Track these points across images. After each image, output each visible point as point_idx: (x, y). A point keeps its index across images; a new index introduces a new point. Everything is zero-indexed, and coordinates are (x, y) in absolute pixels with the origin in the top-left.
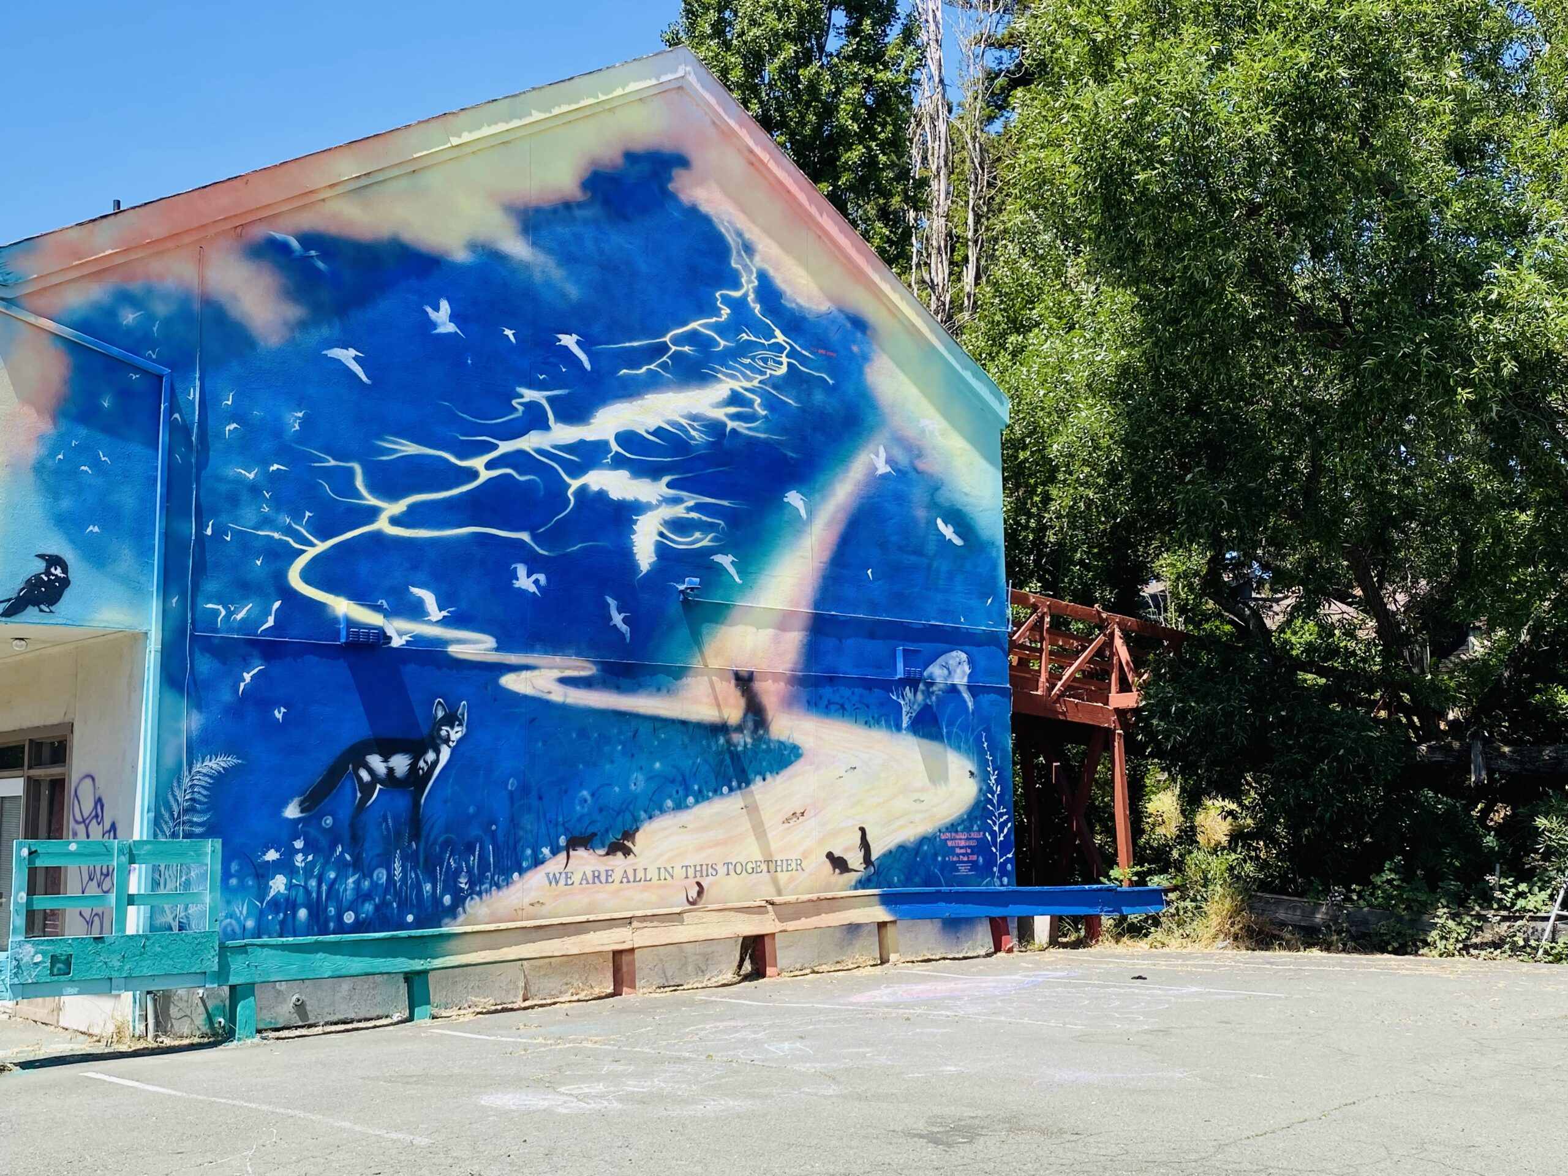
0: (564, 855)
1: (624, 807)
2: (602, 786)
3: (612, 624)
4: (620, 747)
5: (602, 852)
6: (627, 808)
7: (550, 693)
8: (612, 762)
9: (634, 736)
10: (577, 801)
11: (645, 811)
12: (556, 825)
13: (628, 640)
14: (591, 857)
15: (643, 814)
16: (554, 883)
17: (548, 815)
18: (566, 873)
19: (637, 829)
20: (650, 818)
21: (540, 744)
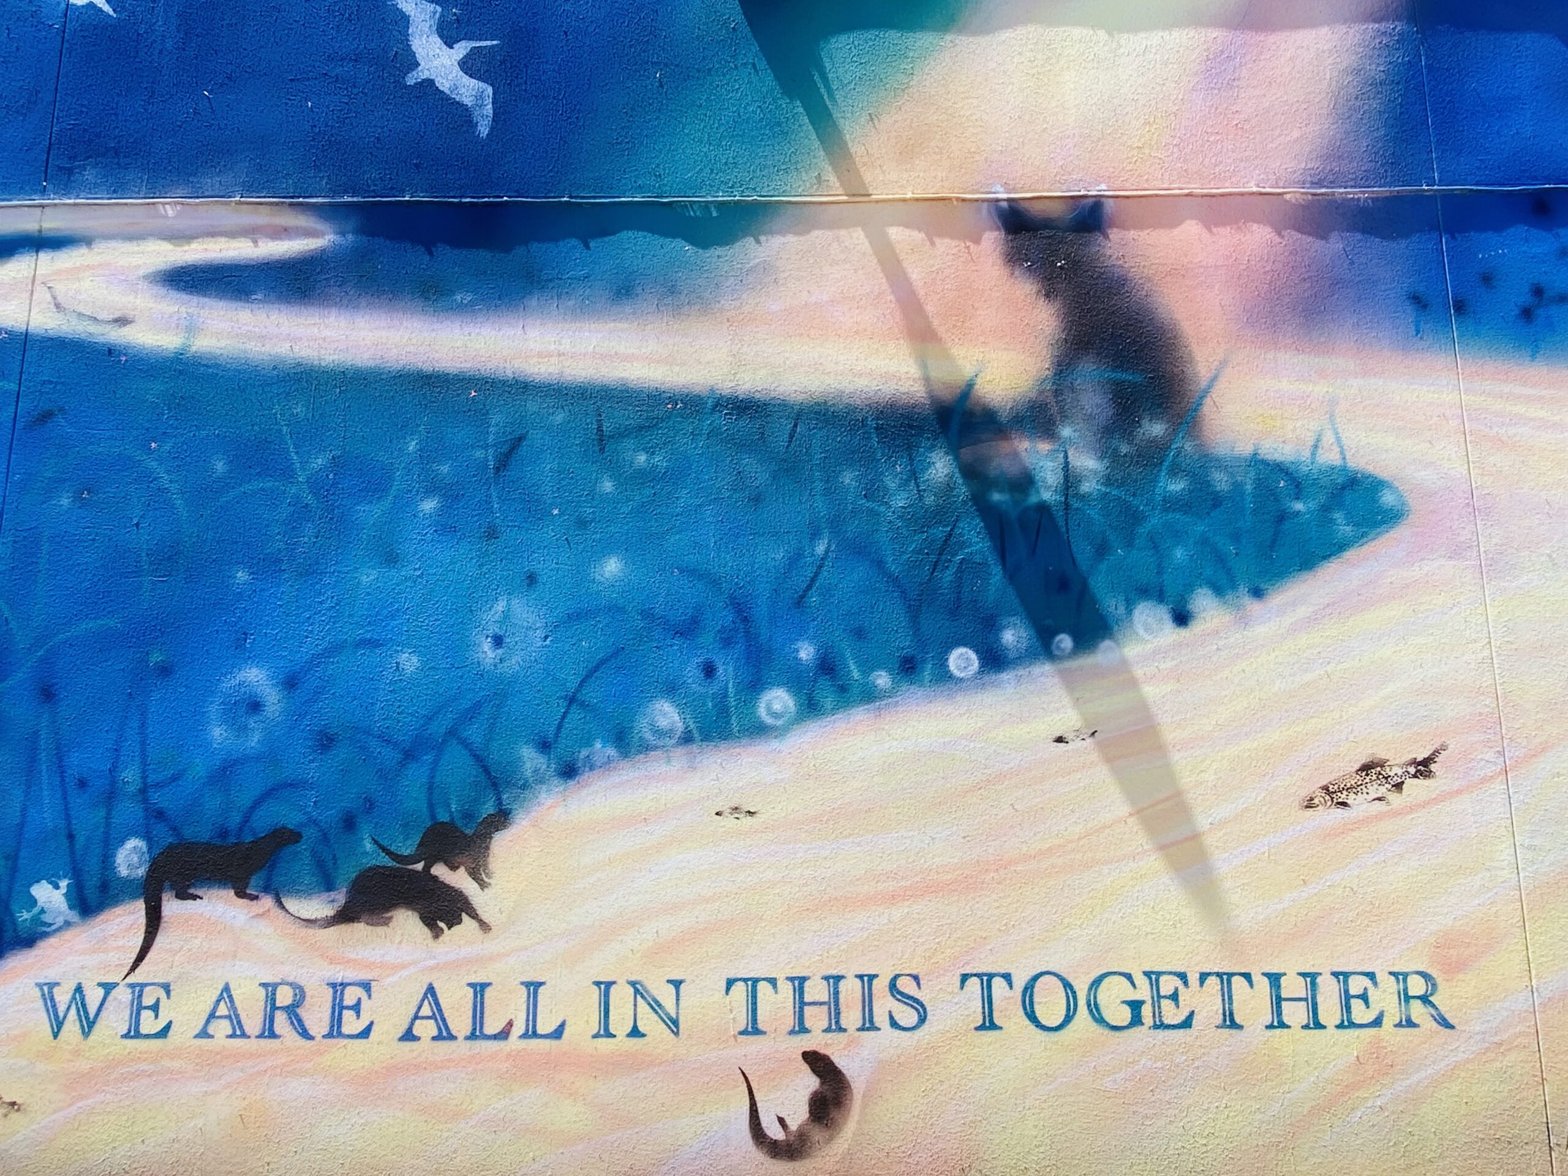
0: (133, 913)
1: (439, 728)
2: (335, 649)
3: (411, 80)
4: (429, 505)
5: (318, 907)
6: (452, 733)
7: (122, 321)
8: (391, 559)
9: (503, 462)
10: (214, 709)
11: (545, 746)
12: (111, 796)
13: (483, 130)
14: (264, 927)
15: (530, 759)
16: (72, 1026)
17: (76, 761)
18: (138, 989)
19: (501, 818)
20: (569, 771)
21: (65, 502)
